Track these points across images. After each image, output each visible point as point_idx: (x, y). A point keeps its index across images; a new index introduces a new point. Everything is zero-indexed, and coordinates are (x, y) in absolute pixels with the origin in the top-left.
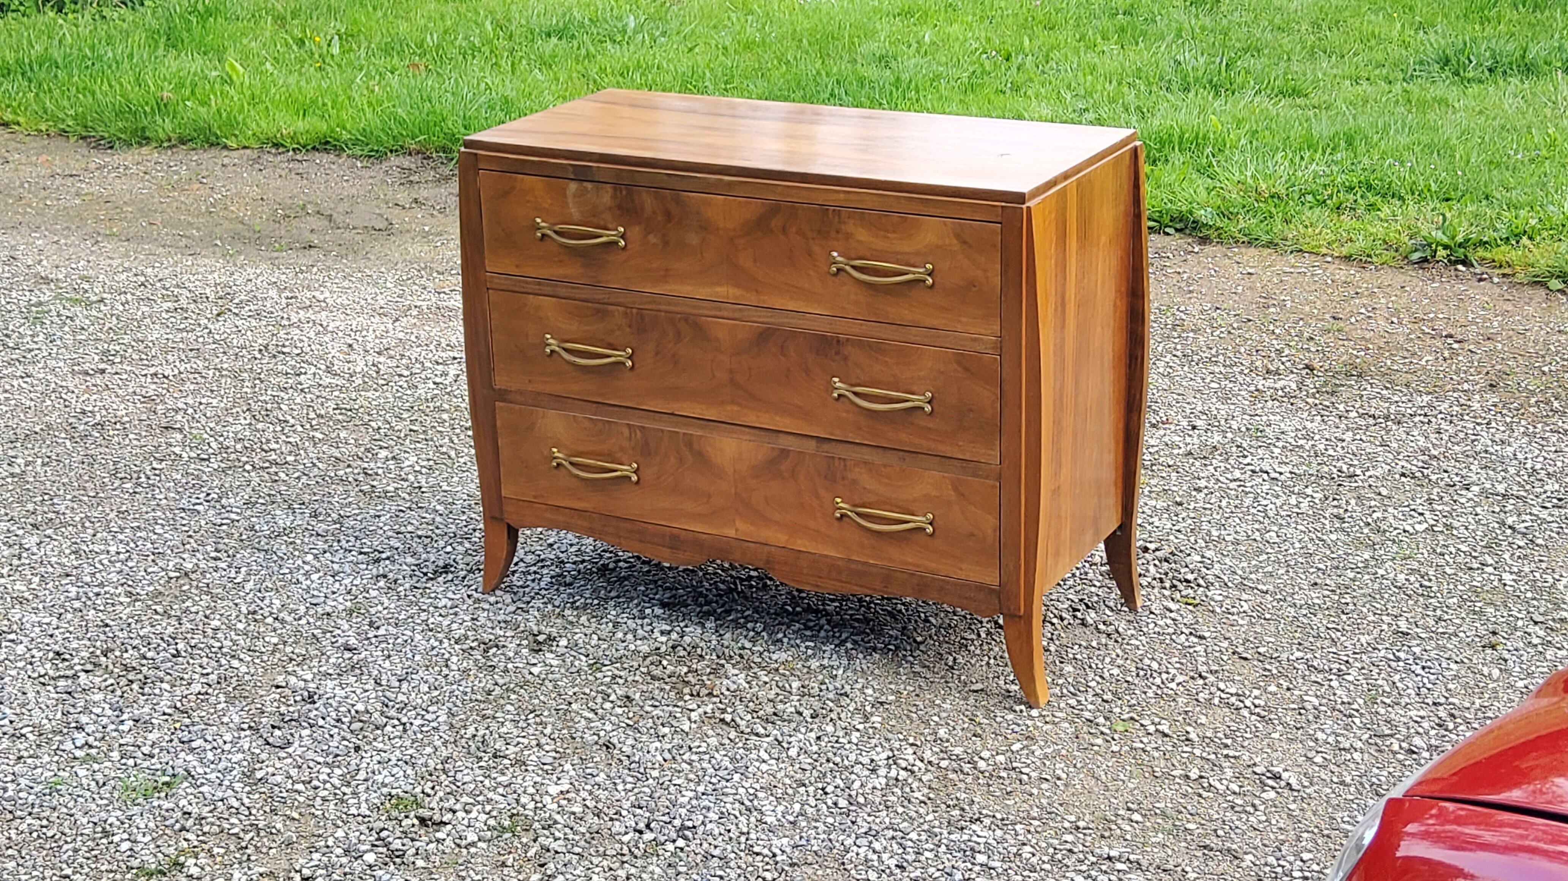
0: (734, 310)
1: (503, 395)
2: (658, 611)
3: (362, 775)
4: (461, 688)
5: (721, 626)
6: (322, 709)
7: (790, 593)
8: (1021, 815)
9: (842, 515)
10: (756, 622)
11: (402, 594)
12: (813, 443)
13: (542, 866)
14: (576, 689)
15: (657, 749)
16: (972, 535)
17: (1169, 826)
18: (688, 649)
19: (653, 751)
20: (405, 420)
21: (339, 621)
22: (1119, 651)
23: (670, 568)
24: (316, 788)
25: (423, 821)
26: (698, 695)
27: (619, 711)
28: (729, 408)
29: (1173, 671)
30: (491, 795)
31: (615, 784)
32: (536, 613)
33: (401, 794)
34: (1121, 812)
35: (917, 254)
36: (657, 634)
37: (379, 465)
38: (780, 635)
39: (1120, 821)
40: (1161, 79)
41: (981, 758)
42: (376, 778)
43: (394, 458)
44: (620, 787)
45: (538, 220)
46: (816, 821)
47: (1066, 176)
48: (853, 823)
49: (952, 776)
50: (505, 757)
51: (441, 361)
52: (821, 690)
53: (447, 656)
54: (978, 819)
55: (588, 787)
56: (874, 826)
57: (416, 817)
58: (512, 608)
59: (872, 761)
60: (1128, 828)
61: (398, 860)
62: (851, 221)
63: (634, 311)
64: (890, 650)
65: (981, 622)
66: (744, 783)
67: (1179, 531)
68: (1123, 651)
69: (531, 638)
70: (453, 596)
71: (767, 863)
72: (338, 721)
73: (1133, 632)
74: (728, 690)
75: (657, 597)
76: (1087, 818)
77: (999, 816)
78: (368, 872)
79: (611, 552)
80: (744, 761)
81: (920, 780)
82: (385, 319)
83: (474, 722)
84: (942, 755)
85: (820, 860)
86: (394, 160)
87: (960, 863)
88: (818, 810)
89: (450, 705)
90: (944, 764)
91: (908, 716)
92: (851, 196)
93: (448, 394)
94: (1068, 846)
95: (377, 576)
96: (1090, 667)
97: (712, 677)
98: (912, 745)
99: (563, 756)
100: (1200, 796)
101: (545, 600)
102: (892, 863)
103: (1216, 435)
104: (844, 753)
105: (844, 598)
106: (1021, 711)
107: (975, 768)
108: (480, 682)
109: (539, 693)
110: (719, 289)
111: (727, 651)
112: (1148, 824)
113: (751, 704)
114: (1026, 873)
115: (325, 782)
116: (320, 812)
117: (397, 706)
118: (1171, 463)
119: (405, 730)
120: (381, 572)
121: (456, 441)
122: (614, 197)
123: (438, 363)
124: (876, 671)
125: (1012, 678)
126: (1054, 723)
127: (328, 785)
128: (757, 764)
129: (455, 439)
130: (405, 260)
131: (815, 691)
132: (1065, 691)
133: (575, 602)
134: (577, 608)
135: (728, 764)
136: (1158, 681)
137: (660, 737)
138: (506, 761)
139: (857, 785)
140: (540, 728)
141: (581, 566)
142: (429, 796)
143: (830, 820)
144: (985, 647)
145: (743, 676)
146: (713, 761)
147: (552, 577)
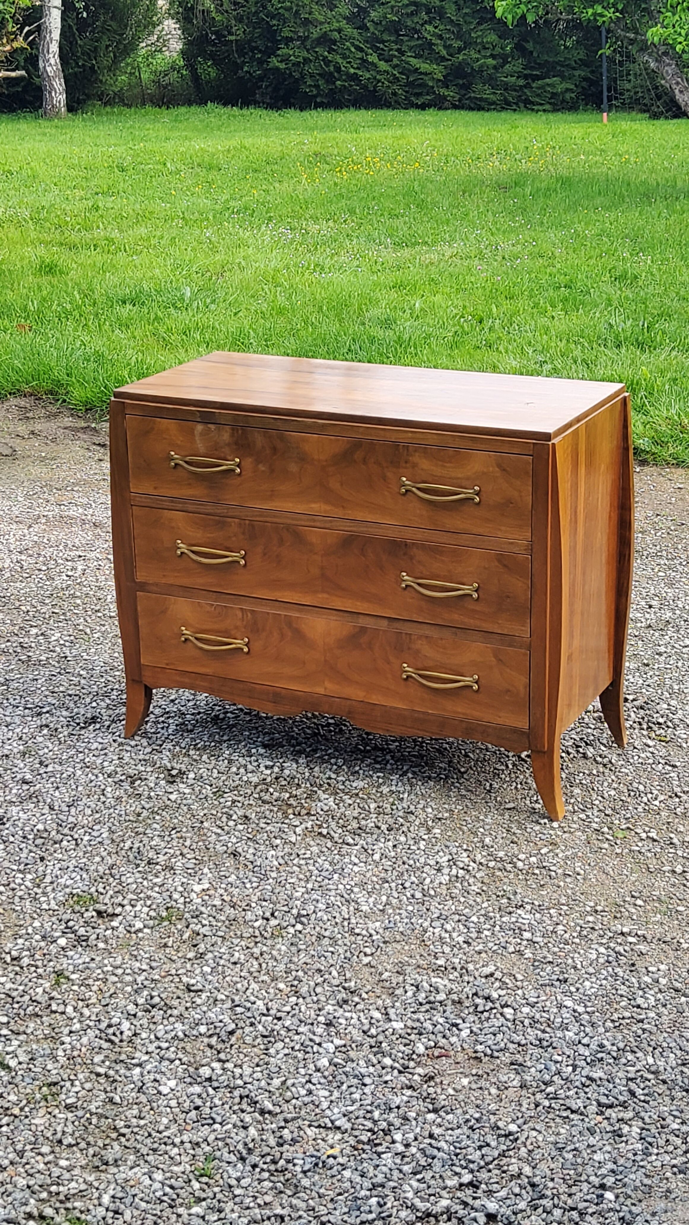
0: (326, 521)
1: (143, 587)
2: (262, 751)
3: (48, 879)
4: (116, 811)
5: (311, 761)
6: (11, 828)
7: (360, 736)
8: (553, 902)
9: (408, 677)
10: (337, 758)
11: (63, 739)
12: (385, 623)
13: (195, 946)
14: (206, 811)
15: (272, 856)
16: (508, 691)
17: (664, 909)
18: (288, 779)
19: (270, 857)
20: (47, 604)
21: (15, 761)
22: (613, 777)
23: (267, 718)
24: (13, 889)
25: (100, 913)
26: (299, 814)
27: (241, 827)
28: (320, 596)
29: (656, 792)
30: (149, 893)
31: (244, 883)
32: (168, 753)
33: (81, 893)
34: (628, 899)
35: (468, 479)
36: (262, 768)
37: (32, 639)
38: (357, 768)
39: (627, 906)
40: (599, 337)
41: (519, 859)
42: (59, 881)
43: (42, 634)
44: (248, 885)
45: (173, 453)
46: (400, 909)
47: (578, 420)
48: (428, 910)
49: (499, 873)
50: (157, 864)
51: (69, 558)
52: (392, 810)
53: (103, 787)
54: (522, 906)
55: (223, 886)
56: (444, 913)
57: (94, 910)
58: (149, 750)
59: (437, 863)
60: (633, 911)
61: (84, 944)
62: (417, 454)
63: (247, 522)
64: (441, 778)
65: (508, 757)
66: (342, 881)
67: (648, 686)
68: (616, 777)
69: (166, 772)
70: (102, 741)
71: (366, 942)
72: (24, 837)
73: (623, 763)
74: (322, 810)
75: (259, 740)
76: (603, 903)
77: (536, 903)
78: (62, 953)
79: (220, 706)
80: (340, 864)
81: (475, 877)
82: (21, 526)
83: (130, 837)
84: (489, 858)
85: (406, 938)
86: (13, 401)
87: (511, 939)
88: (400, 901)
89: (110, 825)
90: (491, 864)
91: (460, 828)
92: (418, 435)
93: (79, 584)
94: (591, 925)
95: (41, 726)
96: (593, 789)
97: (308, 800)
98: (466, 850)
99: (201, 862)
100: (685, 885)
101: (174, 743)
102: (461, 939)
103: (667, 612)
104: (415, 857)
105: (402, 740)
106: (545, 824)
107: (515, 867)
108: (131, 806)
109: (177, 814)
110: (313, 505)
111: (317, 781)
112: (648, 907)
113: (341, 821)
114: (562, 946)
115: (20, 885)
116: (19, 908)
117: (69, 826)
118: (637, 634)
119: (77, 845)
120: (44, 723)
121: (89, 621)
122: (232, 435)
123: (67, 560)
124: (433, 795)
125: (535, 798)
126: (570, 832)
127: (23, 887)
128: (351, 866)
129: (88, 618)
130: (29, 479)
131: (388, 810)
132: (576, 808)
133: (197, 744)
134: (199, 749)
135: (328, 866)
136: (645, 799)
137: (274, 847)
138: (158, 867)
139: (428, 881)
140: (181, 841)
141: (198, 717)
142: (102, 894)
143: (410, 908)
144: (513, 775)
145: (332, 799)
146: (317, 865)
147: (177, 725)
